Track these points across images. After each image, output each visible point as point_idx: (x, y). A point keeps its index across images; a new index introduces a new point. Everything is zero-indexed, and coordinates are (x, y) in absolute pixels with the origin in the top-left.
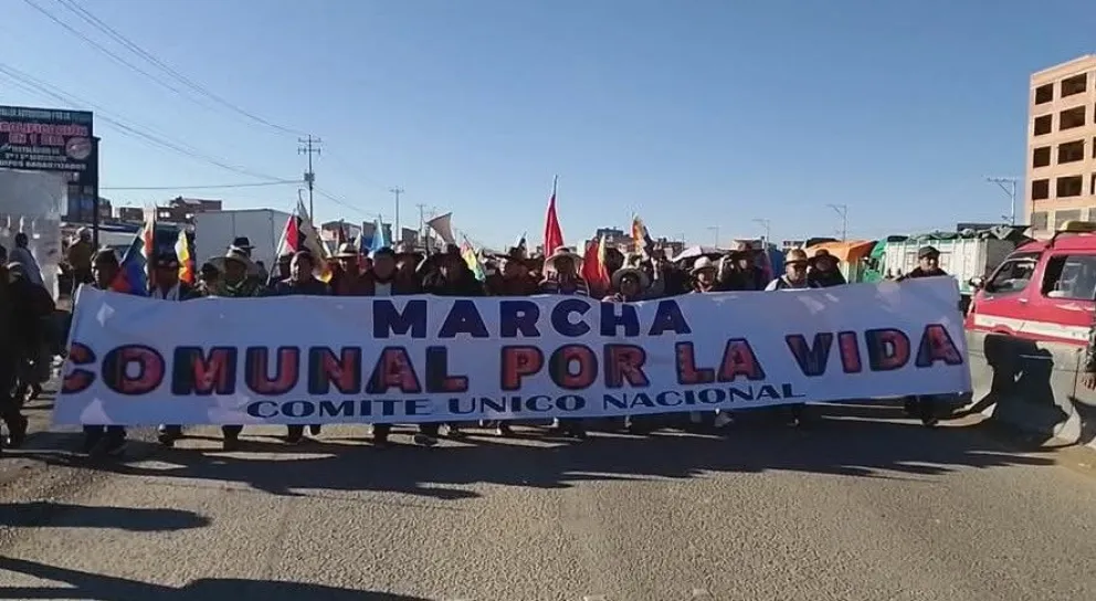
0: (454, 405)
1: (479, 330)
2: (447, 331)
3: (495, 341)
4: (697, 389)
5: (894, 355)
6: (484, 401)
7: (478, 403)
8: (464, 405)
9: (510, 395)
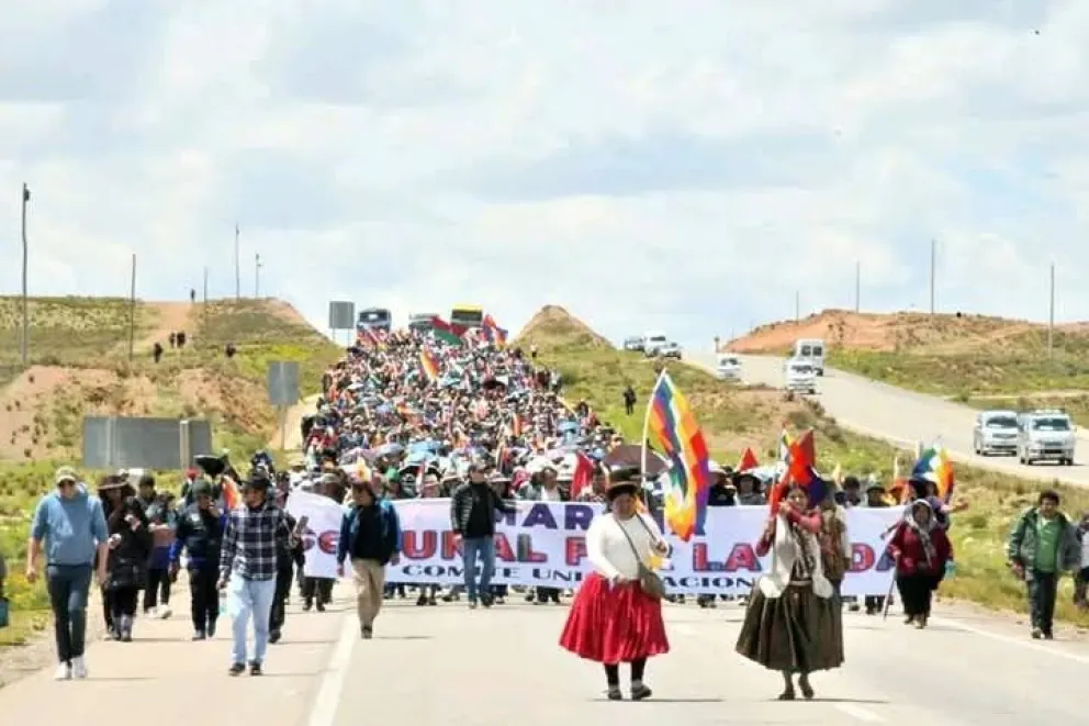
0: (536, 573)
1: (551, 524)
2: (529, 523)
3: (562, 532)
4: (712, 576)
5: (861, 562)
6: (556, 573)
7: (552, 574)
8: (543, 573)
9: (574, 569)
